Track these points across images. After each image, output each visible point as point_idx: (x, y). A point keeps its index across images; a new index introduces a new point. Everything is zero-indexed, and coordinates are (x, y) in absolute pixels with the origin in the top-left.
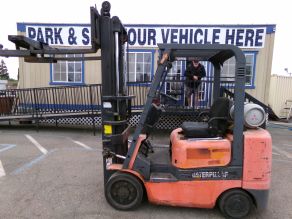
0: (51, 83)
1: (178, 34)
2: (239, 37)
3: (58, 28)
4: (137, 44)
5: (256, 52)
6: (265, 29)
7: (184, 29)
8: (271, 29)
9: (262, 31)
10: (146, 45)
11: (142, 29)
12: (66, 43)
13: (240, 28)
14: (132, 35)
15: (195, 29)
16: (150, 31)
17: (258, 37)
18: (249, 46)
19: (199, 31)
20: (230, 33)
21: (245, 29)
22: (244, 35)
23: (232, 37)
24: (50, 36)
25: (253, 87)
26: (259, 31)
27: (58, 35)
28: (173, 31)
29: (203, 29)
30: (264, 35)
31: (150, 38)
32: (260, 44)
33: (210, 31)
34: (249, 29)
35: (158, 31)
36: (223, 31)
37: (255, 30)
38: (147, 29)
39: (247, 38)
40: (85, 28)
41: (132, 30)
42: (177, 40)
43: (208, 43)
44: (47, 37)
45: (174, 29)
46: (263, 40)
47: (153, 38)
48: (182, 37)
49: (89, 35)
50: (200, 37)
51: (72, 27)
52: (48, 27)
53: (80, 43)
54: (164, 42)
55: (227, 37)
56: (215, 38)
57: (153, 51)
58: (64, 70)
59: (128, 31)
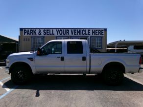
0: (32, 49)
1: (76, 31)
2: (96, 32)
3: (35, 30)
4: (63, 35)
5: (102, 37)
6: (104, 30)
7: (78, 30)
8: (106, 30)
10: (66, 35)
11: (64, 30)
12: (38, 35)
13: (96, 30)
15: (82, 30)
17: (102, 33)
18: (100, 35)
23: (94, 32)
25: (102, 48)
27: (35, 32)
30: (104, 32)
31: (67, 32)
33: (87, 30)
34: (99, 30)
35: (70, 30)
36: (91, 30)
37: (101, 30)
38: (66, 29)
39: (99, 33)
40: (44, 29)
41: (61, 30)
42: (76, 33)
43: (87, 34)
44: (31, 33)
45: (75, 29)
46: (104, 33)
47: (68, 33)
48: (78, 32)
49: (46, 32)
50: (84, 32)
51: (40, 29)
52: (31, 29)
53: (42, 35)
54: (72, 34)
55: (93, 32)
56: (89, 32)
57: (68, 37)
58: (37, 44)
59: (59, 30)
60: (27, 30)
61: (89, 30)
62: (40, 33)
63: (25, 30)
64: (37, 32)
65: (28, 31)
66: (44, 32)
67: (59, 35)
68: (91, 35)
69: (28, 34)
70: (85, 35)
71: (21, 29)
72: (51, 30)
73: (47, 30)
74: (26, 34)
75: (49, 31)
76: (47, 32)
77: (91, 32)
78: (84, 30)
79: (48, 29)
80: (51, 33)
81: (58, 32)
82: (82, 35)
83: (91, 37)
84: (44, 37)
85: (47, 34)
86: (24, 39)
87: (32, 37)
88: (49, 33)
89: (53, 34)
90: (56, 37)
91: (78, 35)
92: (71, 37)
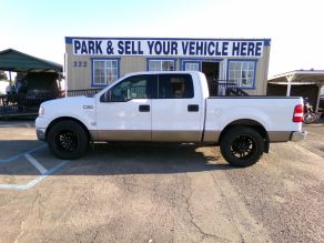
0: (92, 86)
1: (195, 46)
2: (243, 49)
3: (99, 41)
4: (162, 54)
5: (256, 61)
6: (263, 42)
7: (200, 42)
8: (267, 42)
9: (260, 44)
10: (170, 54)
11: (166, 42)
12: (105, 53)
13: (244, 42)
14: (158, 46)
15: (208, 42)
16: (173, 43)
17: (258, 49)
18: (251, 55)
19: (212, 43)
20: (236, 46)
21: (248, 42)
22: (246, 47)
23: (238, 49)
24: (92, 48)
25: (254, 88)
26: (258, 44)
27: (98, 47)
28: (192, 43)
29: (215, 42)
30: (262, 47)
31: (173, 49)
32: (259, 54)
33: (221, 44)
34: (251, 42)
35: (180, 43)
36: (231, 43)
37: (255, 43)
38: (171, 41)
39: (249, 50)
40: (120, 40)
41: (158, 43)
42: (194, 51)
43: (219, 54)
44: (90, 48)
45: (192, 42)
46: (261, 51)
47: (175, 49)
48: (198, 48)
49: (124, 46)
50: (212, 49)
51: (110, 40)
52: (91, 40)
53: (116, 53)
54: (185, 52)
55: (234, 48)
56: (224, 49)
57: (175, 59)
58: (103, 74)
59: (155, 43)
60: (81, 41)
61: (224, 44)
62: (109, 47)
63: (76, 42)
64: (104, 46)
65: (84, 43)
66: (120, 47)
67: (154, 54)
68: (230, 55)
69: (83, 51)
70: (214, 55)
71: (68, 40)
72: (136, 42)
73: (127, 43)
74: (79, 51)
75: (130, 45)
76: (127, 47)
77: (229, 50)
79: (129, 41)
80: (136, 49)
81: (151, 47)
82: (208, 55)
83: (229, 60)
84: (119, 59)
85: (129, 53)
86: (75, 62)
87: (92, 59)
88: (130, 50)
89: (141, 52)
90: (148, 59)
91: (199, 55)
92: (181, 59)
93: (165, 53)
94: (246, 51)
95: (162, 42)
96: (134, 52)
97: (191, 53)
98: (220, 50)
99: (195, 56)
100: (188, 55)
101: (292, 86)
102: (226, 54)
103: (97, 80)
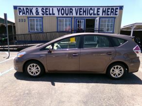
0: (29, 32)
1: (82, 10)
3: (31, 8)
4: (65, 15)
5: (115, 18)
6: (119, 8)
7: (85, 8)
8: (121, 8)
9: (117, 9)
11: (67, 8)
12: (35, 15)
13: (108, 8)
14: (63, 10)
15: (89, 8)
16: (70, 9)
17: (116, 11)
18: (112, 15)
20: (104, 10)
21: (111, 8)
22: (110, 10)
24: (28, 12)
25: (113, 33)
27: (31, 11)
28: (80, 9)
29: (93, 8)
31: (70, 12)
32: (117, 14)
33: (96, 9)
35: (74, 9)
36: (101, 9)
37: (115, 8)
38: (69, 8)
39: (111, 12)
40: (43, 8)
42: (82, 13)
43: (94, 14)
44: (27, 12)
47: (72, 12)
48: (84, 11)
49: (44, 11)
50: (91, 12)
51: (37, 7)
52: (27, 7)
55: (103, 11)
56: (98, 12)
57: (72, 18)
58: (34, 26)
59: (61, 9)
60: (22, 8)
61: (98, 9)
62: (37, 13)
63: (19, 9)
64: (34, 11)
66: (42, 11)
67: (60, 15)
68: (101, 15)
69: (23, 14)
70: (92, 15)
71: (15, 8)
72: (51, 9)
73: (46, 9)
74: (21, 13)
75: (48, 10)
76: (46, 12)
77: (101, 11)
78: (91, 8)
80: (51, 12)
81: (59, 11)
82: (89, 15)
83: (100, 18)
84: (42, 18)
85: (47, 14)
86: (20, 20)
87: (28, 18)
88: (48, 13)
89: (54, 14)
90: (57, 18)
91: (84, 15)
92: (75, 17)
93: (66, 14)
94: (109, 13)
95: (64, 8)
96: (50, 14)
97: (80, 14)
98: (96, 12)
99: (82, 16)
100: (78, 15)
101: (134, 32)
102: (99, 14)
103: (32, 29)
